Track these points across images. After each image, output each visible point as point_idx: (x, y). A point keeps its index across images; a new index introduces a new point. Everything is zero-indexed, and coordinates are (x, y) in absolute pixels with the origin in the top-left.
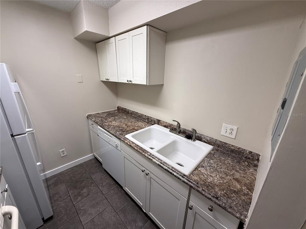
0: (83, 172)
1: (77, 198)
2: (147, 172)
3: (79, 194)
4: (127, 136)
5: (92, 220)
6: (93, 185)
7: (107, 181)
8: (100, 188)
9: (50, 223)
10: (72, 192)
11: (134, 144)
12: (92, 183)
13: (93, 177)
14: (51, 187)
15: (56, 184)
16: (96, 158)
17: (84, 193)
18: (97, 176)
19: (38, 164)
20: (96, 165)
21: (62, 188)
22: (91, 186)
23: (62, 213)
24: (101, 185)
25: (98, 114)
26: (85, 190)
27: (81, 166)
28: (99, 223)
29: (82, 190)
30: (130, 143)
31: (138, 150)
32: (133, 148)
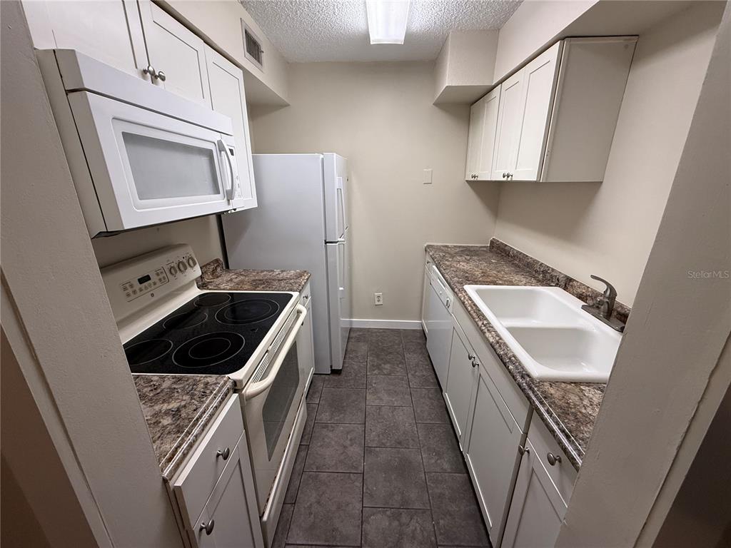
0: (397, 342)
1: (374, 371)
2: (477, 361)
3: (378, 367)
4: (467, 287)
5: (380, 408)
6: (400, 366)
7: (425, 373)
8: (410, 375)
9: (336, 377)
10: (371, 358)
11: (470, 302)
12: (401, 363)
13: (407, 356)
14: (353, 340)
15: (358, 340)
16: (423, 331)
17: (385, 369)
18: (413, 358)
19: (341, 289)
20: (419, 341)
21: (363, 348)
22: (398, 366)
23: (351, 376)
24: (413, 372)
25: (446, 246)
26: (388, 366)
27: (397, 332)
28: (386, 417)
29: (384, 364)
30: (465, 298)
31: (472, 312)
32: (465, 307)
